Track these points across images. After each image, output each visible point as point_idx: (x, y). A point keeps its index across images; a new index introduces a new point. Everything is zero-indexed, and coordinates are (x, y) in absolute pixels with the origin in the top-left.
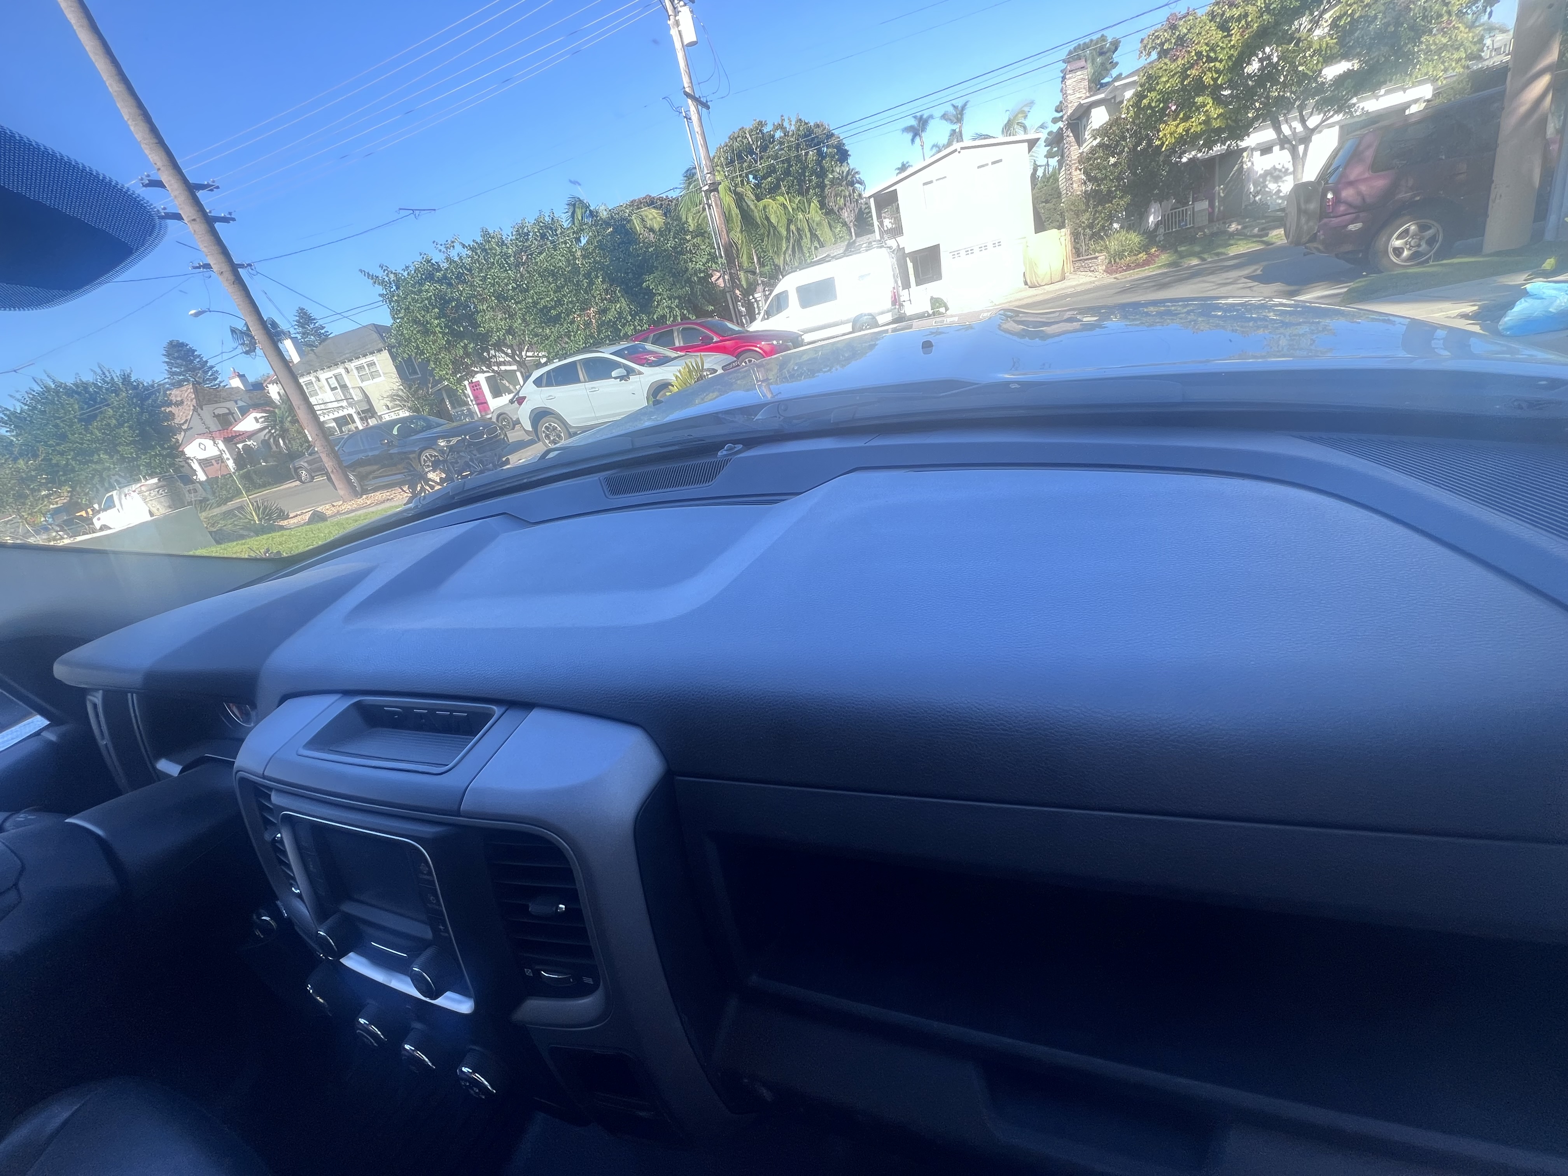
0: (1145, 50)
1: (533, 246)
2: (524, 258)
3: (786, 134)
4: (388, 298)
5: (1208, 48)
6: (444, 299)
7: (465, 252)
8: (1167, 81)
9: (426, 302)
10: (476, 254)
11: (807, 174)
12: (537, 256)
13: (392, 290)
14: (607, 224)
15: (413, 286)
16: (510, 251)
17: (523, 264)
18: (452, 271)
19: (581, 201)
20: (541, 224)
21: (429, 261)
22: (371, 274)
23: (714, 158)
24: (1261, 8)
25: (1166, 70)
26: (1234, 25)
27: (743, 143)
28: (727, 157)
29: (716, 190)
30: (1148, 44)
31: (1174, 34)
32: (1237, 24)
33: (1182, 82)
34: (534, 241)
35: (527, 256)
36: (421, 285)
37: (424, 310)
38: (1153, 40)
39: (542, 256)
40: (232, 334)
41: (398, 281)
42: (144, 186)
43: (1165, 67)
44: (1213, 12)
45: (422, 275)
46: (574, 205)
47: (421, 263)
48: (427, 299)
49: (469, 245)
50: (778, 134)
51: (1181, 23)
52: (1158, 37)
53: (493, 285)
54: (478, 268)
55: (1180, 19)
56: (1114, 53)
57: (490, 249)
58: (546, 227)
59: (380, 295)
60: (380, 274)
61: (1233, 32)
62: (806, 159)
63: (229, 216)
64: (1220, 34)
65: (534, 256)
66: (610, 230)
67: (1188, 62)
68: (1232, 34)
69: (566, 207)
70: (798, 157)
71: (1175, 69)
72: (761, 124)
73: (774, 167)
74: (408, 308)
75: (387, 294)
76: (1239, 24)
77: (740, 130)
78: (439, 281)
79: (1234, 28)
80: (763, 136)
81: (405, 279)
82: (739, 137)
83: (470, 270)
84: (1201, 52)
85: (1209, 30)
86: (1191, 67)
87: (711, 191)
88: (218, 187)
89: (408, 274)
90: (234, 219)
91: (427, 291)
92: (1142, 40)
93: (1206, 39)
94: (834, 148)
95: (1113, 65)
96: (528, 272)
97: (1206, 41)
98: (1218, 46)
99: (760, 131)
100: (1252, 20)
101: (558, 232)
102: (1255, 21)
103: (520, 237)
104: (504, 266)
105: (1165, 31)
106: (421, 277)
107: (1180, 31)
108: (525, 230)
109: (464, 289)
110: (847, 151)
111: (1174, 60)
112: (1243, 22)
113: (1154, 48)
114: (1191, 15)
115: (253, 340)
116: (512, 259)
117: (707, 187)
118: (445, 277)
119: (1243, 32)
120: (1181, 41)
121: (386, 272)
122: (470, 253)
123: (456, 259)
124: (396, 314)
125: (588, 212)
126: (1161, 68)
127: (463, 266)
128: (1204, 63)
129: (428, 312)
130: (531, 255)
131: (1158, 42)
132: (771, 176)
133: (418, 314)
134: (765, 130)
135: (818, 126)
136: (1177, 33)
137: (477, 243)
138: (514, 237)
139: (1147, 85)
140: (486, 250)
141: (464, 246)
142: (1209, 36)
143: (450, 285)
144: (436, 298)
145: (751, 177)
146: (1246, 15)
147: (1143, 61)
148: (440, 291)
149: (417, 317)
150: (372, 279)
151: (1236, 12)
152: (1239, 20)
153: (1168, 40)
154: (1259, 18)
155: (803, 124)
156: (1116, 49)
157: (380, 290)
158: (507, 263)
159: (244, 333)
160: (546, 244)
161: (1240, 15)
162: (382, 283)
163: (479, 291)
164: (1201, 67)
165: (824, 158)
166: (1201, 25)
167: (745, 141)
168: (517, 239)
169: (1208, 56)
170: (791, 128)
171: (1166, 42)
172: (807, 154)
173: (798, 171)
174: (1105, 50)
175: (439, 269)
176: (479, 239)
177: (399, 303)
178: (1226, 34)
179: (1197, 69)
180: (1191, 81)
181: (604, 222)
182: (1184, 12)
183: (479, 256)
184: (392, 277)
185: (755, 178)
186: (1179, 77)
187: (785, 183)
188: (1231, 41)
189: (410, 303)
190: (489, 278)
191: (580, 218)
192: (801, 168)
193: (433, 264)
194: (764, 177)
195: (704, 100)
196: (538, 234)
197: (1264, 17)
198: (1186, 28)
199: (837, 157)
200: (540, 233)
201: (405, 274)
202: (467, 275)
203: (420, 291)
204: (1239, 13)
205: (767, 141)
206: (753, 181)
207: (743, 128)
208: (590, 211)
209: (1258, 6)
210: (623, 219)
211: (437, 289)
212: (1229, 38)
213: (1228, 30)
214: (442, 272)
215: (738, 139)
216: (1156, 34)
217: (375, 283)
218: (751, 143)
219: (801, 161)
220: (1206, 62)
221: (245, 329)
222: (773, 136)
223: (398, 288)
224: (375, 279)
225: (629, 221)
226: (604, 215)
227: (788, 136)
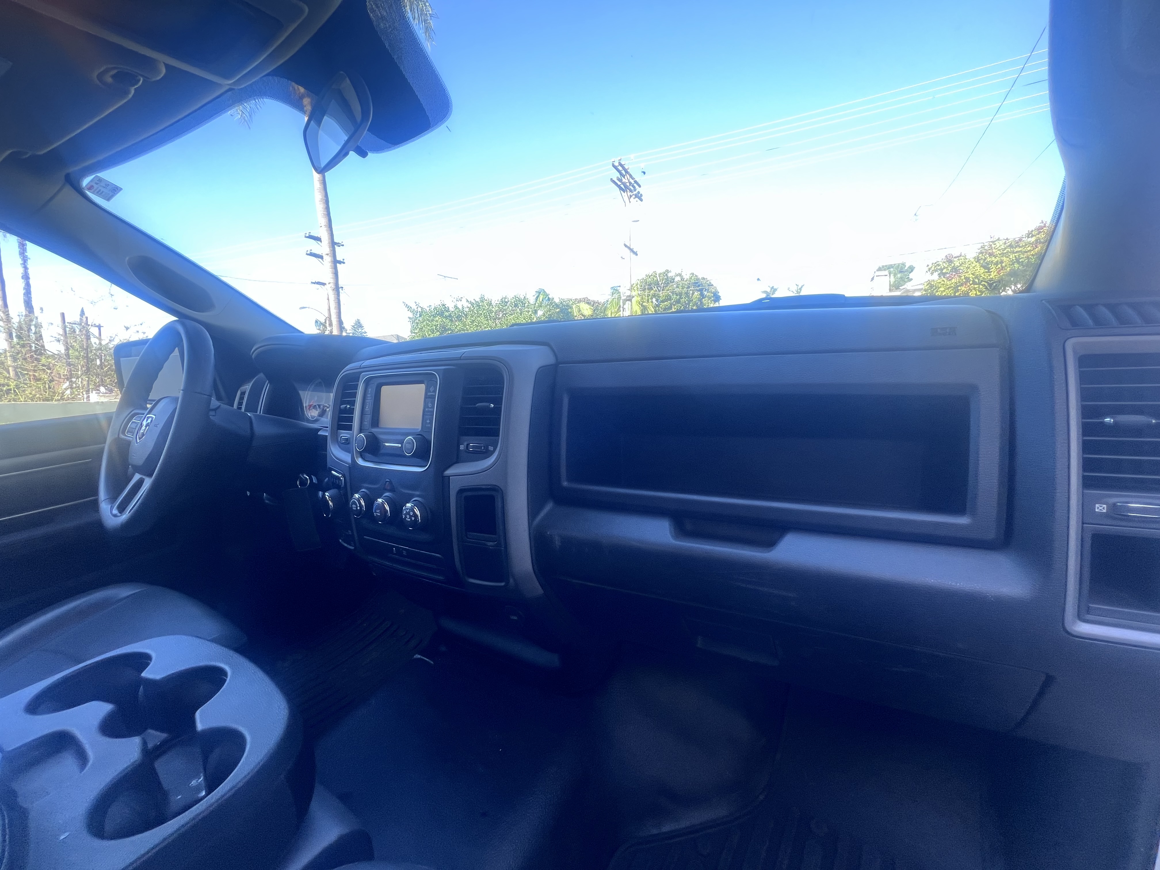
0: (929, 271)
1: (508, 309)
2: (501, 315)
3: (682, 279)
4: (412, 320)
5: (974, 277)
6: (445, 328)
7: (466, 304)
8: (944, 291)
9: (434, 327)
10: (473, 306)
11: (691, 305)
12: (509, 316)
13: (417, 316)
14: (557, 306)
15: (430, 317)
16: (493, 309)
17: (499, 319)
18: (455, 313)
19: (544, 292)
20: (517, 299)
21: (444, 305)
22: (408, 305)
23: (633, 284)
24: (1013, 260)
25: (943, 284)
26: (993, 266)
27: (654, 279)
28: (642, 285)
29: (630, 300)
30: (931, 268)
31: (951, 265)
32: (995, 266)
33: (955, 293)
34: (510, 307)
35: (503, 314)
36: (435, 317)
37: (431, 332)
38: (935, 266)
39: (512, 316)
40: (315, 323)
41: (422, 312)
42: (306, 237)
43: (943, 283)
44: (978, 257)
45: (437, 311)
46: (540, 293)
47: (439, 305)
48: (435, 326)
49: (471, 301)
50: (678, 279)
51: (955, 259)
52: (939, 265)
53: (478, 326)
54: (471, 315)
55: (955, 257)
56: (910, 273)
57: (482, 306)
58: (519, 301)
59: (409, 318)
60: (414, 307)
61: (992, 270)
62: (692, 296)
63: (342, 261)
64: (983, 270)
65: (507, 315)
66: (558, 310)
67: (959, 282)
68: (991, 271)
69: (535, 293)
70: (687, 293)
71: (950, 284)
72: (667, 271)
73: (670, 297)
74: (422, 329)
75: (413, 318)
76: (996, 266)
77: (654, 272)
78: (446, 317)
79: (993, 268)
80: (667, 278)
81: (426, 312)
82: (652, 275)
83: (466, 315)
84: (969, 278)
85: (975, 266)
86: (962, 285)
87: (628, 300)
88: (343, 245)
89: (429, 310)
90: (344, 263)
91: (437, 321)
92: (928, 266)
93: (973, 271)
94: (711, 293)
95: (908, 280)
96: (501, 324)
97: (973, 272)
98: (981, 277)
99: (666, 275)
100: (1006, 266)
101: (526, 305)
102: (1008, 266)
103: (502, 303)
104: (487, 317)
105: (944, 262)
106: (436, 313)
107: (955, 264)
108: (506, 300)
109: (459, 325)
110: (720, 297)
111: (950, 280)
112: (999, 266)
113: (936, 271)
114: (963, 256)
115: (325, 329)
116: (493, 314)
117: (625, 298)
118: (450, 316)
119: (999, 271)
120: (955, 270)
121: (417, 306)
122: (469, 305)
123: (460, 308)
124: (414, 330)
125: (547, 298)
126: (940, 283)
127: (463, 312)
128: (971, 285)
129: (433, 333)
130: (505, 314)
131: (939, 267)
132: (668, 302)
133: (426, 334)
134: (669, 275)
135: (703, 279)
136: (953, 265)
137: (475, 301)
138: (498, 303)
139: (930, 291)
140: (480, 305)
141: (467, 301)
142: (974, 270)
143: (451, 321)
144: (440, 326)
145: (654, 300)
146: (1002, 262)
147: (929, 277)
148: (445, 323)
149: (425, 335)
150: (408, 308)
151: (995, 260)
152: (997, 264)
153: (946, 268)
154: (1011, 265)
155: (694, 276)
156: (912, 271)
157: (411, 315)
158: (490, 316)
159: (322, 324)
160: (516, 310)
161: (997, 261)
162: (413, 311)
163: (467, 328)
164: (968, 286)
165: (704, 298)
166: (969, 263)
167: (655, 279)
168: (500, 303)
169: (973, 281)
170: (686, 277)
171: (944, 268)
172: (693, 294)
173: (685, 302)
174: (904, 270)
175: (448, 311)
176: (478, 300)
177: (417, 324)
178: (987, 271)
179: (965, 287)
180: (960, 294)
181: (556, 304)
182: (958, 254)
183: (474, 308)
184: (420, 309)
185: (657, 300)
186: (953, 290)
187: (676, 307)
188: (990, 275)
189: (424, 325)
190: (476, 322)
191: (541, 301)
192: (688, 301)
193: (446, 307)
194: (663, 301)
195: (635, 250)
196: (513, 304)
197: (1015, 265)
198: (959, 263)
199: (712, 298)
200: (515, 303)
201: (428, 309)
202: (463, 317)
203: (433, 320)
204: (996, 260)
205: (669, 281)
206: (655, 302)
207: (655, 271)
208: (548, 298)
209: (1010, 259)
210: (568, 306)
211: (443, 321)
212: (989, 274)
213: (989, 269)
214: (449, 313)
215: (651, 277)
216: (937, 263)
217: (408, 310)
218: (659, 280)
219: (688, 297)
220: (972, 284)
221: (324, 322)
222: (674, 279)
223: (420, 316)
224: (409, 308)
225: (571, 308)
226: (557, 300)
227: (683, 280)
